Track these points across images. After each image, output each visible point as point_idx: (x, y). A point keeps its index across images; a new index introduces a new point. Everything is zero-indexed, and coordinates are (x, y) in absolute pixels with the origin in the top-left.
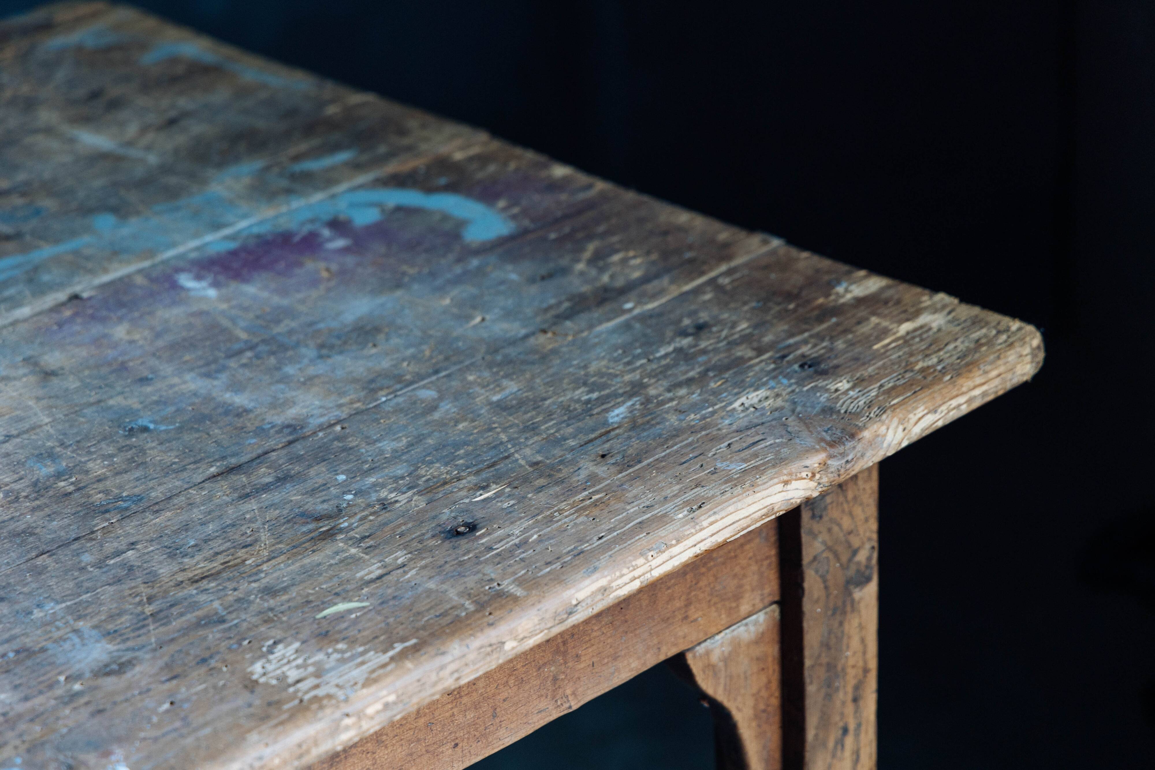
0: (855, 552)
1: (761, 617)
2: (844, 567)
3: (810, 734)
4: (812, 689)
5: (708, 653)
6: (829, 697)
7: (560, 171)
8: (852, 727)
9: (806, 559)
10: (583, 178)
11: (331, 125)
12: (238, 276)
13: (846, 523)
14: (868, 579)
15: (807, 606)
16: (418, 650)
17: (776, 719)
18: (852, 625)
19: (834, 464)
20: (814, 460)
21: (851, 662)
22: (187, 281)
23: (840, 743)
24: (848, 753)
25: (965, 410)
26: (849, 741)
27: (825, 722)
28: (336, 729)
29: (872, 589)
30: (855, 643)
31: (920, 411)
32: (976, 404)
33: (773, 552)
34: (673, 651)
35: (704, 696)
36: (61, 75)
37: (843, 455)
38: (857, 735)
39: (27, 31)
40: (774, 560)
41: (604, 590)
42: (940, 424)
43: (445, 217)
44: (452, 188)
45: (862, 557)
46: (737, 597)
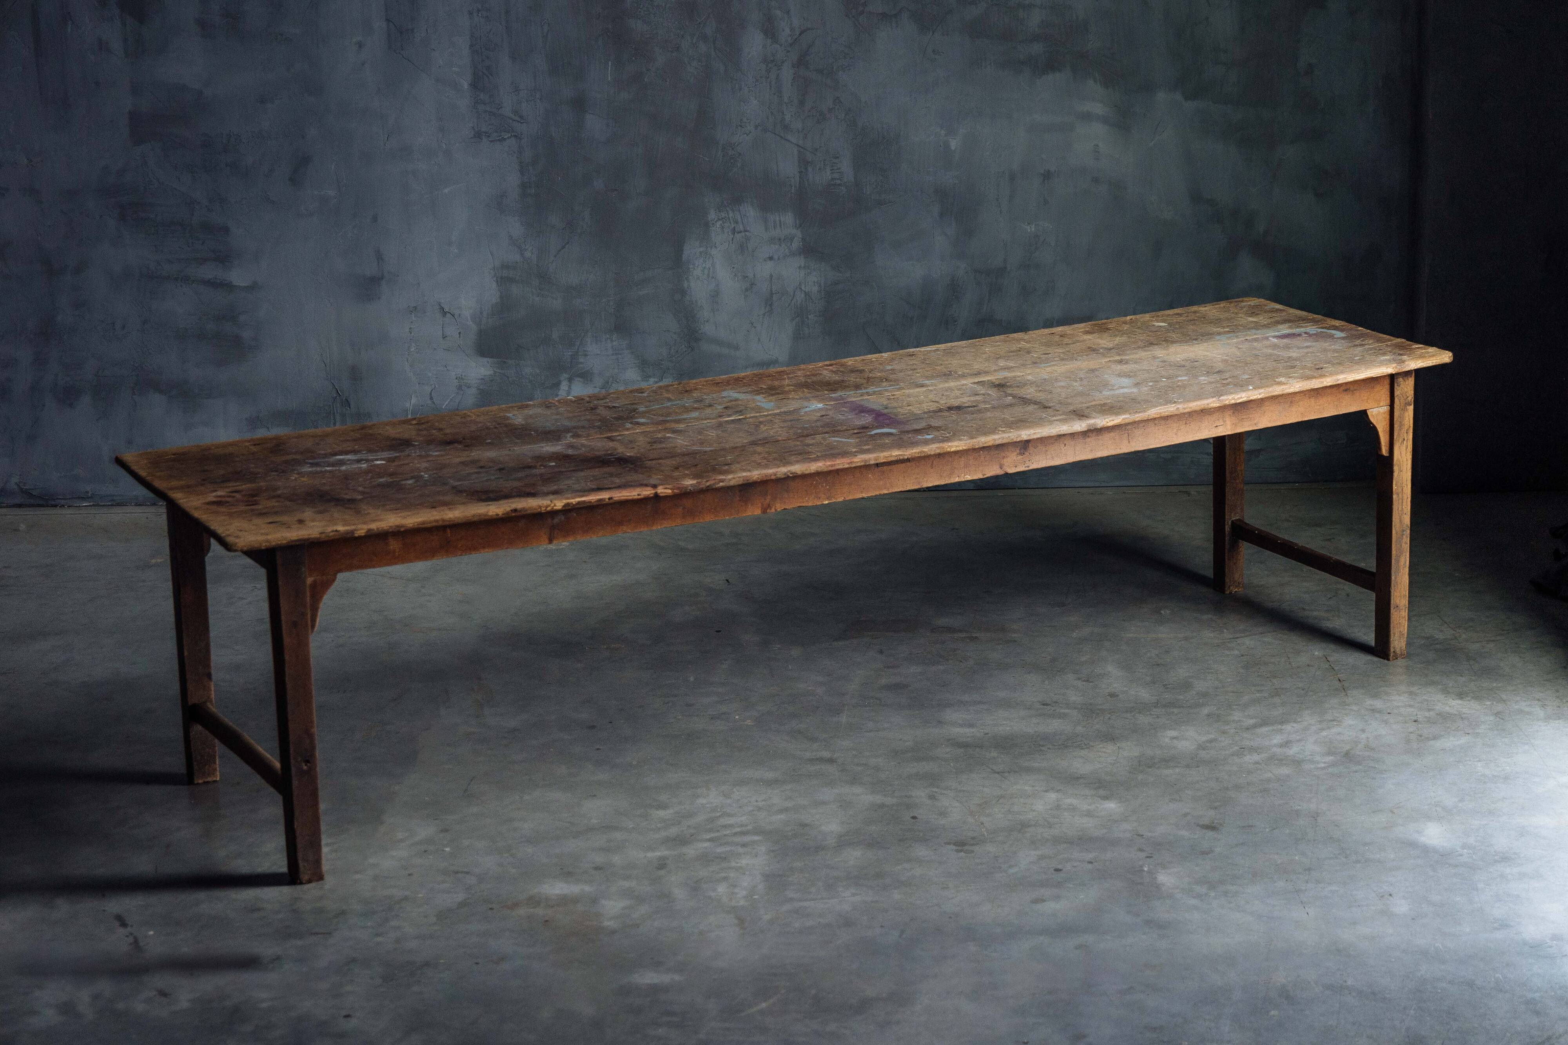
0: (1408, 397)
1: (1385, 407)
2: (1405, 400)
3: (1395, 437)
4: (1396, 426)
5: (1372, 412)
6: (1400, 430)
7: (1360, 328)
8: (1406, 439)
9: (1395, 395)
10: (1365, 330)
11: (1309, 319)
12: (1282, 338)
13: (1406, 389)
14: (1411, 405)
15: (1395, 406)
16: (1308, 379)
17: (1388, 433)
18: (1406, 414)
19: (1398, 367)
20: (1394, 365)
21: (1406, 423)
22: (1270, 338)
23: (1403, 442)
24: (1404, 445)
25: (1431, 365)
26: (1405, 442)
27: (1399, 435)
28: (1290, 388)
29: (1411, 408)
30: (1407, 419)
31: (1420, 361)
32: (1433, 364)
33: (1389, 393)
34: (1364, 409)
35: (1372, 423)
36: (1244, 309)
37: (1401, 366)
38: (1407, 442)
39: (1236, 302)
40: (1389, 396)
41: (1345, 378)
42: (1425, 366)
43: (1331, 333)
44: (1335, 329)
45: (1409, 399)
46: (1380, 401)
